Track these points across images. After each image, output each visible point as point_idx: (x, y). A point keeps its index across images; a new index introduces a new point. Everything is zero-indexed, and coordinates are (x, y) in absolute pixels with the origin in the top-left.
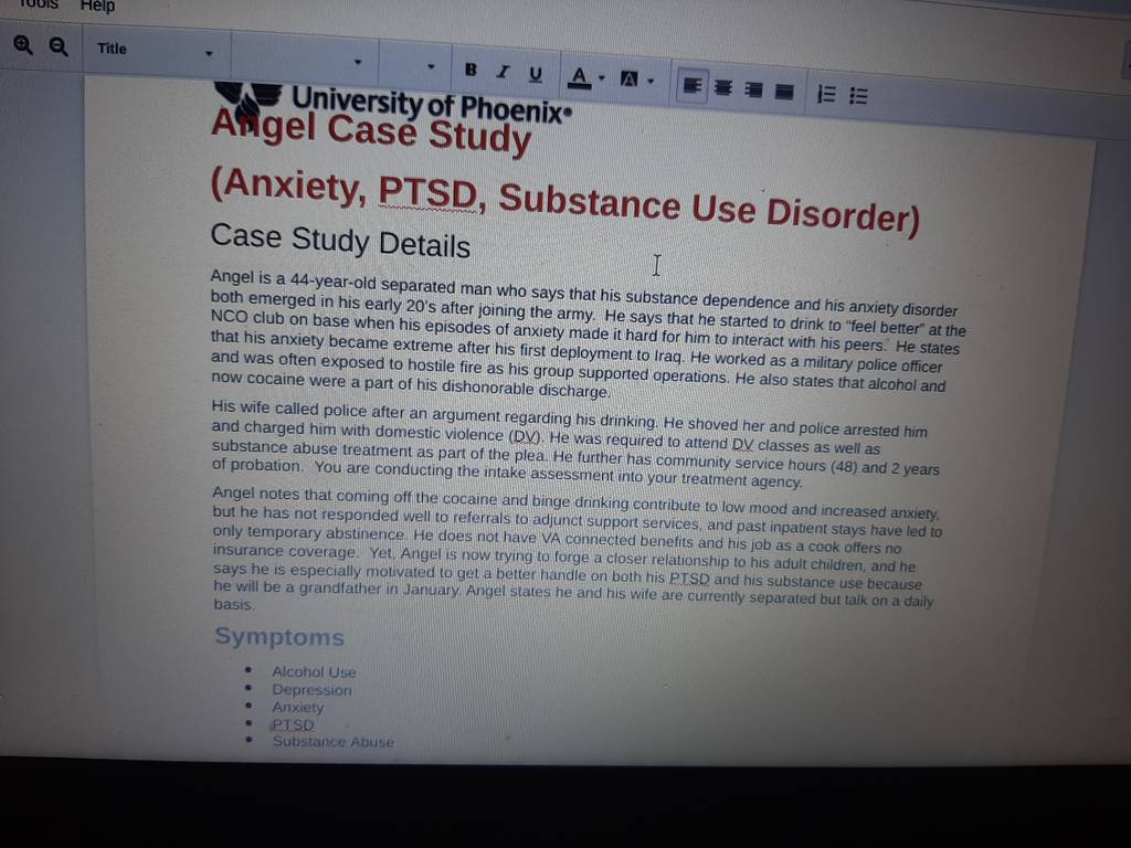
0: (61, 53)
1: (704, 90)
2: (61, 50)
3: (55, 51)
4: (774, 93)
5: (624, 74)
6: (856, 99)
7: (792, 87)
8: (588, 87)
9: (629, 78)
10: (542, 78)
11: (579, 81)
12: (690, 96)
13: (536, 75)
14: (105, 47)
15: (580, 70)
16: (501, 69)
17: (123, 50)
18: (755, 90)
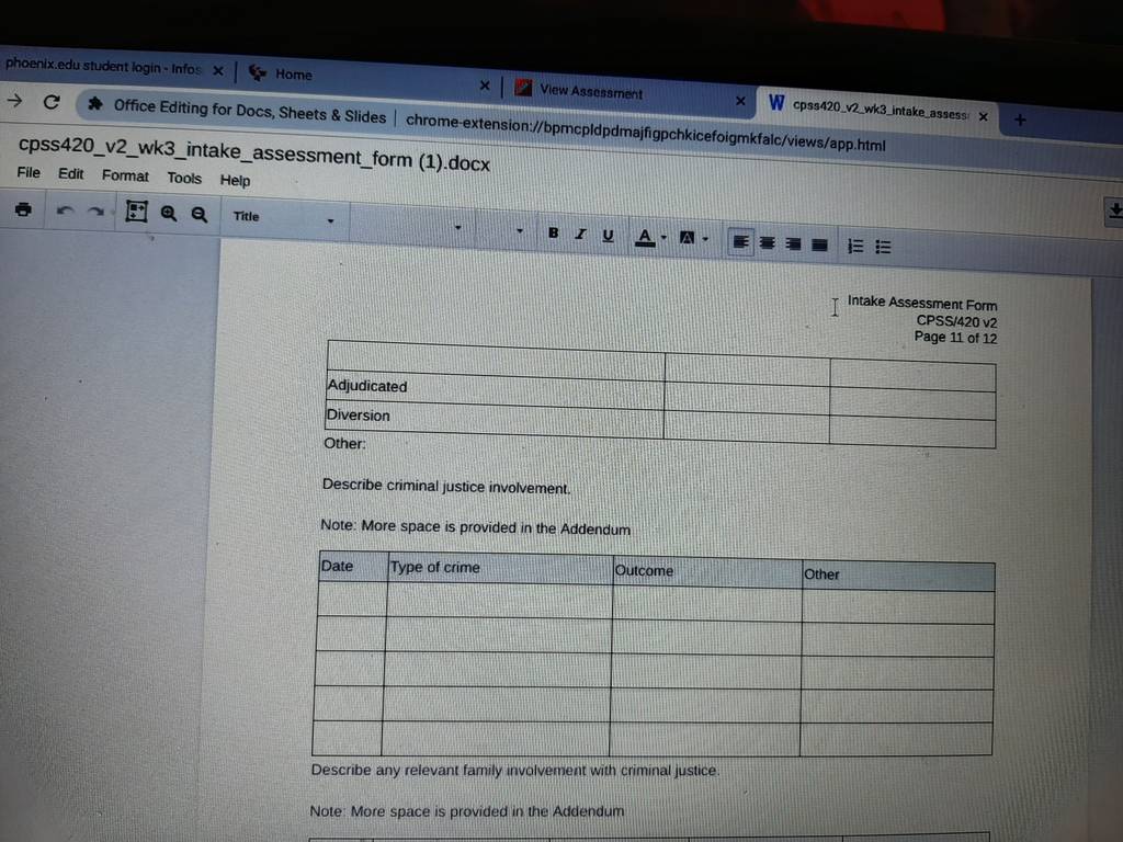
0: (201, 221)
1: (751, 246)
2: (202, 217)
3: (197, 218)
4: (811, 246)
5: (683, 234)
6: (881, 250)
7: (826, 241)
8: (653, 245)
9: (687, 237)
10: (614, 238)
11: (645, 240)
12: (739, 250)
13: (608, 235)
14: (240, 216)
15: (645, 231)
16: (578, 232)
17: (256, 218)
18: (795, 244)
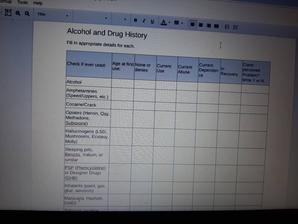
1: (196, 25)
3: (26, 15)
4: (214, 26)
7: (218, 25)
8: (166, 25)
9: (177, 22)
10: (154, 23)
12: (192, 27)
14: (39, 14)
15: (164, 20)
17: (44, 15)
18: (209, 26)
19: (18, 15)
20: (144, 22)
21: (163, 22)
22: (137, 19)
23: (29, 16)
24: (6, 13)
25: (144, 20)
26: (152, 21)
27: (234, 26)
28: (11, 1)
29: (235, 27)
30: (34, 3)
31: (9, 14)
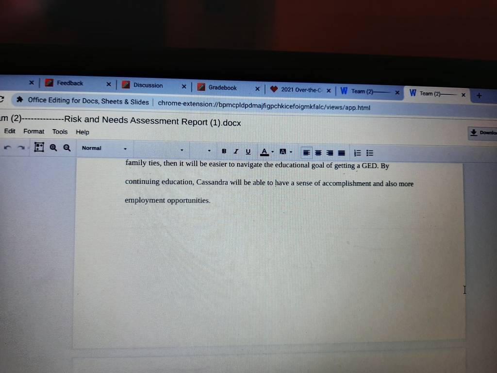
19: (54, 150)
20: (236, 153)
21: (263, 152)
22: (225, 150)
23: (70, 151)
24: (37, 147)
25: (237, 150)
26: (248, 152)
27: (367, 151)
28: (43, 130)
29: (369, 153)
30: (77, 132)
31: (40, 148)
